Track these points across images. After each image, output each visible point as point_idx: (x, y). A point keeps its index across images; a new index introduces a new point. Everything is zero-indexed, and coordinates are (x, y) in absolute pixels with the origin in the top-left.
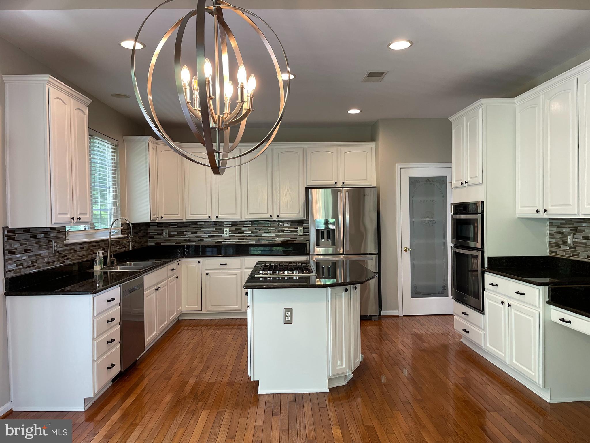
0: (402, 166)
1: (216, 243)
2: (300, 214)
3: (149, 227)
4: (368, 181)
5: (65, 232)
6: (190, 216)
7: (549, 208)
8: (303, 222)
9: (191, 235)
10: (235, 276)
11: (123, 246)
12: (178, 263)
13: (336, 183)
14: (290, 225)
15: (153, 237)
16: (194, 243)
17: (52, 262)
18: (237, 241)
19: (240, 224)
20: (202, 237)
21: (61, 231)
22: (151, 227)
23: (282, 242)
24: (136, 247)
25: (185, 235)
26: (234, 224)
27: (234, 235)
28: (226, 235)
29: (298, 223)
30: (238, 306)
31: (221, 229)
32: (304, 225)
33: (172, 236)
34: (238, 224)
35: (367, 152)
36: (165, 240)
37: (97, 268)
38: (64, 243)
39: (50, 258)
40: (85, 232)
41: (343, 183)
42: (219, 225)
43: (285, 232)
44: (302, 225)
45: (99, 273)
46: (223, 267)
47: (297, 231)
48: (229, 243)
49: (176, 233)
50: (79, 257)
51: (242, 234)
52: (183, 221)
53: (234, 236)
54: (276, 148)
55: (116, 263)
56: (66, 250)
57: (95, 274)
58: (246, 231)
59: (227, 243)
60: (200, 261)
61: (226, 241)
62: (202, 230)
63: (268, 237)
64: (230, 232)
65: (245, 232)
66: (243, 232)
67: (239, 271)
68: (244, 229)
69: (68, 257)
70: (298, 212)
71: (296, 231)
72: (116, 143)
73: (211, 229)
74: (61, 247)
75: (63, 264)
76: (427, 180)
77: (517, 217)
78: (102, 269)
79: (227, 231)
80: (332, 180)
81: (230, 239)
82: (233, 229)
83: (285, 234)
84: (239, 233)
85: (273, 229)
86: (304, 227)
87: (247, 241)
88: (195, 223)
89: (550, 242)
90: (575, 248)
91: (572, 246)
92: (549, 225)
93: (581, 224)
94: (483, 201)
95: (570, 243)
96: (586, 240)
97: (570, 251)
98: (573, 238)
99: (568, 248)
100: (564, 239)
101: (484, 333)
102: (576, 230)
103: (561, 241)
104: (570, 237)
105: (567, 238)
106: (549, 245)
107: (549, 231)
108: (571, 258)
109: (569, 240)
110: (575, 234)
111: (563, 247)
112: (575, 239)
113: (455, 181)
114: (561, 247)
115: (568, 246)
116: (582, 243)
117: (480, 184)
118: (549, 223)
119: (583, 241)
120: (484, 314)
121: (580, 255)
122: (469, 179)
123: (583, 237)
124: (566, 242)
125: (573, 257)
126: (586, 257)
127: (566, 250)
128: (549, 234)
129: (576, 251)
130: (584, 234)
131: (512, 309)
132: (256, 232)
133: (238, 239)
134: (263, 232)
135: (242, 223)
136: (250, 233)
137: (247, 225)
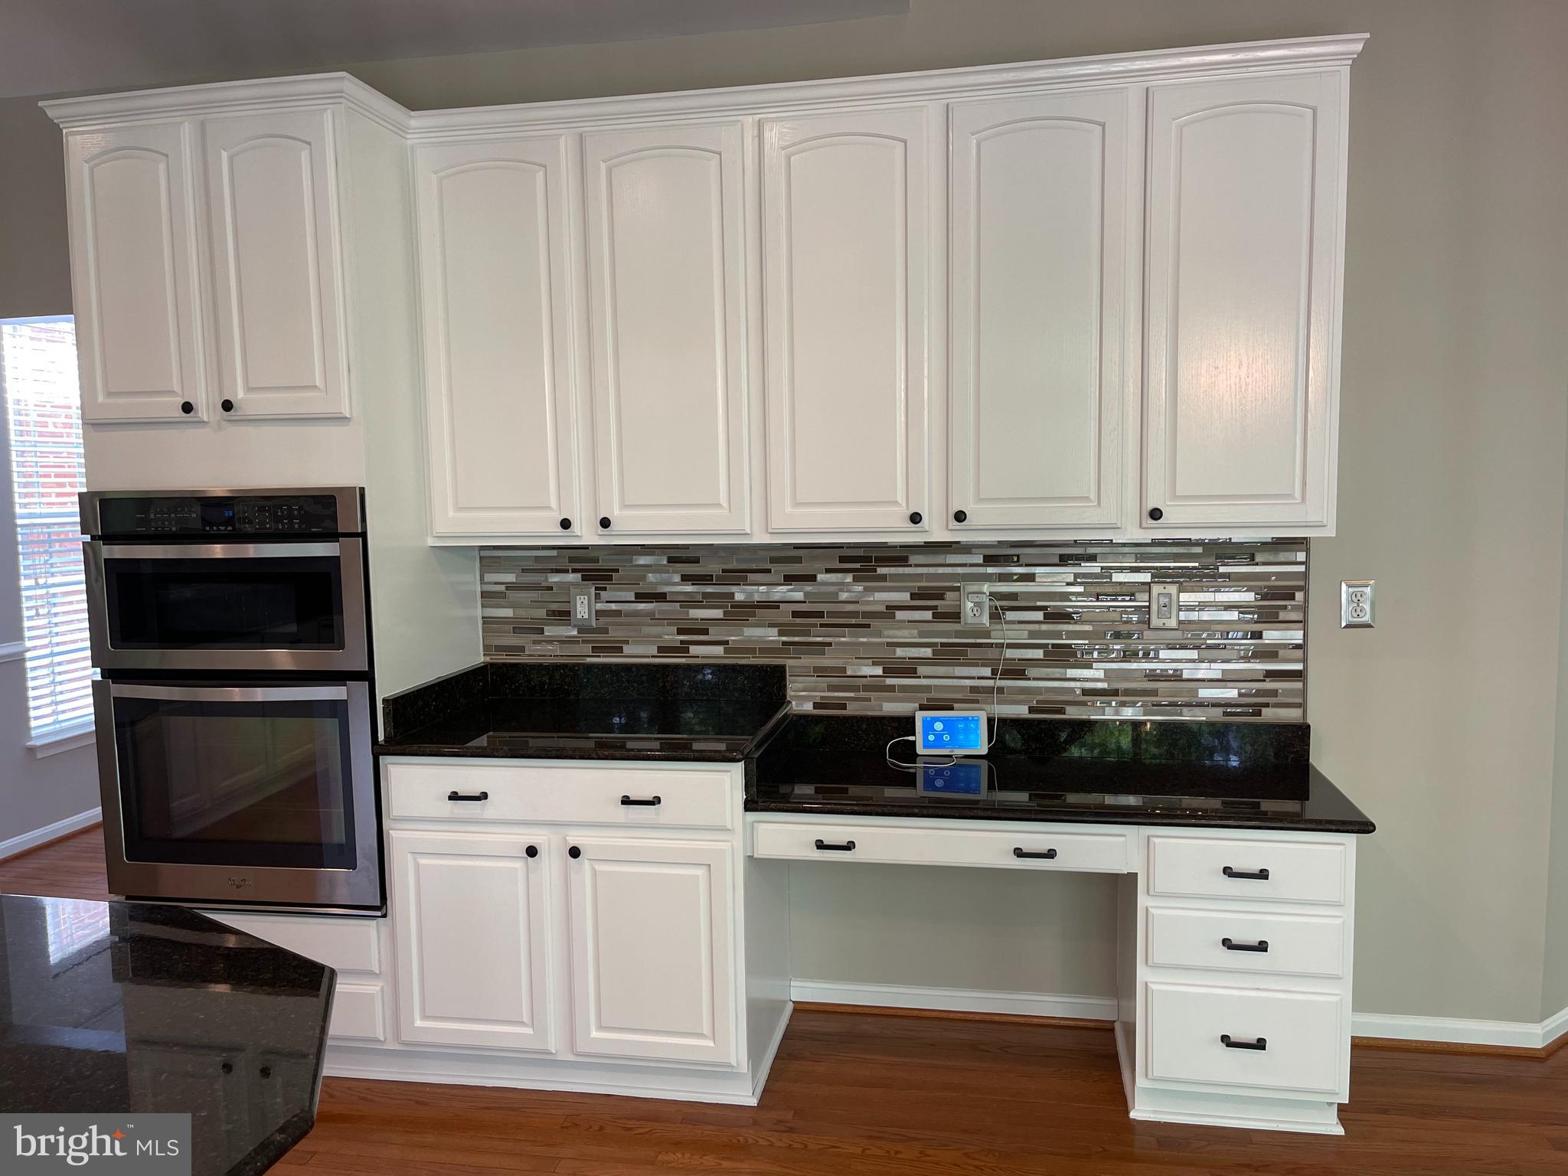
77: (429, 545)
89: (486, 620)
90: (605, 631)
91: (594, 624)
92: (481, 565)
93: (631, 560)
94: (364, 488)
95: (586, 616)
96: (653, 602)
97: (584, 642)
98: (596, 602)
99: (575, 633)
100: (555, 607)
101: (382, 988)
102: (610, 578)
103: (541, 613)
104: (586, 597)
105: (569, 602)
106: (483, 632)
107: (481, 583)
108: (589, 660)
109: (582, 608)
110: (605, 589)
111: (550, 631)
112: (607, 602)
113: (110, 394)
114: (541, 631)
115: (575, 626)
116: (636, 614)
117: (342, 420)
118: (481, 558)
119: (642, 606)
120: (384, 916)
121: (627, 649)
122: (245, 394)
123: (641, 597)
124: (563, 615)
125: (599, 656)
126: (655, 652)
127: (566, 637)
128: (482, 592)
129: (610, 637)
130: (643, 588)
131: (586, 861)
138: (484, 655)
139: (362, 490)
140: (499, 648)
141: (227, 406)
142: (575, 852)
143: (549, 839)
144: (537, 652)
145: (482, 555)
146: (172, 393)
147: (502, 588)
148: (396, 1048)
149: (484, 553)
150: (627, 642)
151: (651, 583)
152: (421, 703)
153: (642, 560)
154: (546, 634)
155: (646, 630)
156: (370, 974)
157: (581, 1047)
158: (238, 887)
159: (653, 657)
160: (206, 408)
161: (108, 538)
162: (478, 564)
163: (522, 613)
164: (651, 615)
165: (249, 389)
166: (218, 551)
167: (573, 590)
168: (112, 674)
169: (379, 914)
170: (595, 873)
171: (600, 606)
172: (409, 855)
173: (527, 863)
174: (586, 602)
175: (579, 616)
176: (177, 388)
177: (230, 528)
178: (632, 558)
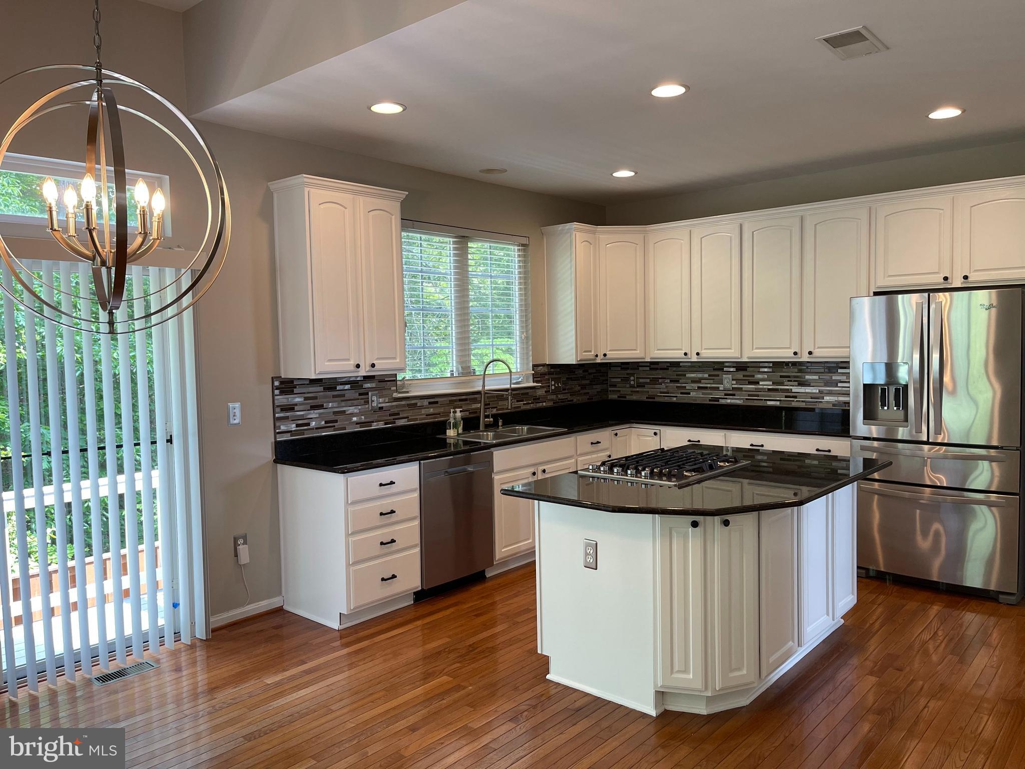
1: (710, 400)
3: (610, 369)
5: (396, 381)
6: (656, 352)
9: (671, 384)
11: (537, 399)
12: (616, 432)
13: (946, 278)
15: (615, 386)
16: (675, 399)
17: (369, 423)
18: (746, 399)
19: (752, 367)
20: (687, 388)
21: (386, 379)
22: (612, 368)
24: (572, 400)
25: (661, 384)
26: (741, 367)
27: (742, 388)
28: (727, 387)
31: (718, 376)
33: (642, 385)
34: (749, 367)
36: (632, 391)
37: (451, 433)
38: (394, 396)
39: (363, 417)
40: (453, 379)
42: (717, 367)
43: (839, 385)
45: (452, 441)
48: (733, 401)
49: (648, 380)
50: (427, 415)
51: (756, 387)
52: (646, 361)
54: (809, 215)
55: (502, 426)
56: (397, 406)
57: (448, 441)
58: (763, 380)
59: (729, 401)
60: (658, 432)
61: (726, 398)
62: (688, 375)
63: (805, 394)
64: (734, 382)
65: (761, 383)
66: (757, 383)
68: (759, 376)
69: (401, 416)
72: (524, 241)
73: (700, 375)
74: (387, 402)
75: (390, 425)
78: (458, 434)
79: (728, 379)
80: (937, 273)
81: (734, 395)
82: (740, 375)
83: (841, 389)
84: (750, 383)
85: (816, 377)
87: (765, 400)
88: (676, 364)
132: (782, 384)
133: (749, 395)
134: (796, 383)
135: (756, 365)
136: (771, 384)
137: (766, 370)
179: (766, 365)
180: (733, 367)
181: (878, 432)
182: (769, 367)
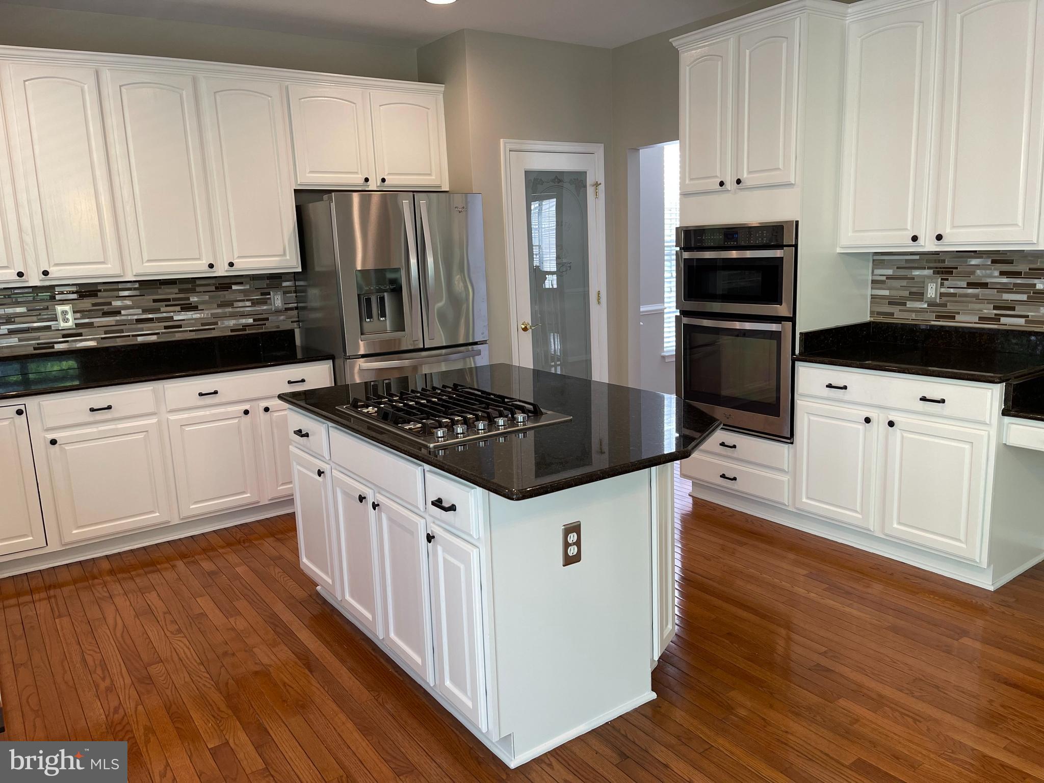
0: (514, 147)
1: (35, 348)
2: (288, 257)
4: (433, 177)
7: (947, 232)
8: (281, 277)
10: (141, 436)
13: (367, 180)
14: (248, 287)
18: (102, 338)
19: (105, 290)
23: (232, 331)
26: (88, 291)
27: (93, 323)
28: (66, 324)
29: (268, 281)
30: (159, 513)
31: (46, 308)
32: (285, 284)
34: (100, 291)
35: (429, 109)
41: (383, 180)
43: (236, 305)
44: (278, 287)
46: (99, 416)
47: (269, 301)
51: (118, 318)
53: (90, 325)
54: (204, 77)
58: (127, 308)
59: (70, 345)
61: (67, 342)
63: (193, 321)
64: (78, 315)
65: (124, 313)
66: (117, 313)
67: (154, 420)
68: (120, 303)
70: (282, 253)
71: (264, 302)
73: (13, 310)
76: (555, 179)
77: (838, 252)
79: (66, 312)
80: (357, 173)
81: (80, 335)
82: (87, 304)
83: (238, 309)
84: (106, 314)
85: (205, 297)
86: (285, 289)
87: (133, 336)
89: (873, 297)
90: (945, 305)
91: (938, 301)
92: (873, 264)
93: (966, 262)
94: (798, 221)
95: (933, 296)
96: (978, 288)
97: (931, 312)
98: (941, 288)
99: (926, 306)
100: (914, 290)
101: (789, 479)
102: (951, 273)
103: (906, 293)
104: (935, 284)
105: (924, 287)
106: (871, 302)
107: (872, 275)
108: (933, 323)
109: (932, 291)
110: (947, 280)
111: (910, 304)
112: (948, 288)
113: (691, 179)
114: (905, 304)
115: (926, 302)
116: (966, 295)
117: (790, 185)
118: (873, 260)
119: (970, 291)
120: (792, 443)
121: (958, 318)
122: (747, 175)
123: (971, 285)
124: (919, 295)
125: (940, 321)
126: (977, 321)
127: (920, 308)
128: (872, 281)
129: (948, 309)
130: (972, 279)
131: (898, 430)
132: (157, 310)
133: (106, 333)
134: (178, 308)
135: (114, 286)
136: (141, 312)
137: (126, 293)
138: (870, 317)
139: (797, 222)
140: (879, 313)
141: (739, 181)
142: (891, 424)
143: (879, 415)
144: (900, 316)
145: (874, 259)
146: (716, 177)
147: (884, 278)
148: (794, 511)
149: (876, 258)
150: (958, 313)
151: (979, 276)
152: (822, 337)
153: (974, 262)
154: (908, 306)
155: (971, 306)
156: (781, 470)
157: (887, 531)
158: (728, 418)
159: (975, 323)
160: (730, 184)
161: (686, 249)
162: (871, 264)
163: (895, 293)
164: (976, 296)
165: (749, 172)
166: (734, 254)
167: (927, 280)
168: (684, 313)
169: (789, 441)
170: (903, 437)
171: (943, 290)
172: (806, 414)
173: (865, 427)
174: (934, 287)
175: (929, 296)
176: (718, 175)
177: (735, 243)
178: (967, 260)
179: (129, 285)
180: (73, 293)
181: (367, 346)
182: (135, 289)
